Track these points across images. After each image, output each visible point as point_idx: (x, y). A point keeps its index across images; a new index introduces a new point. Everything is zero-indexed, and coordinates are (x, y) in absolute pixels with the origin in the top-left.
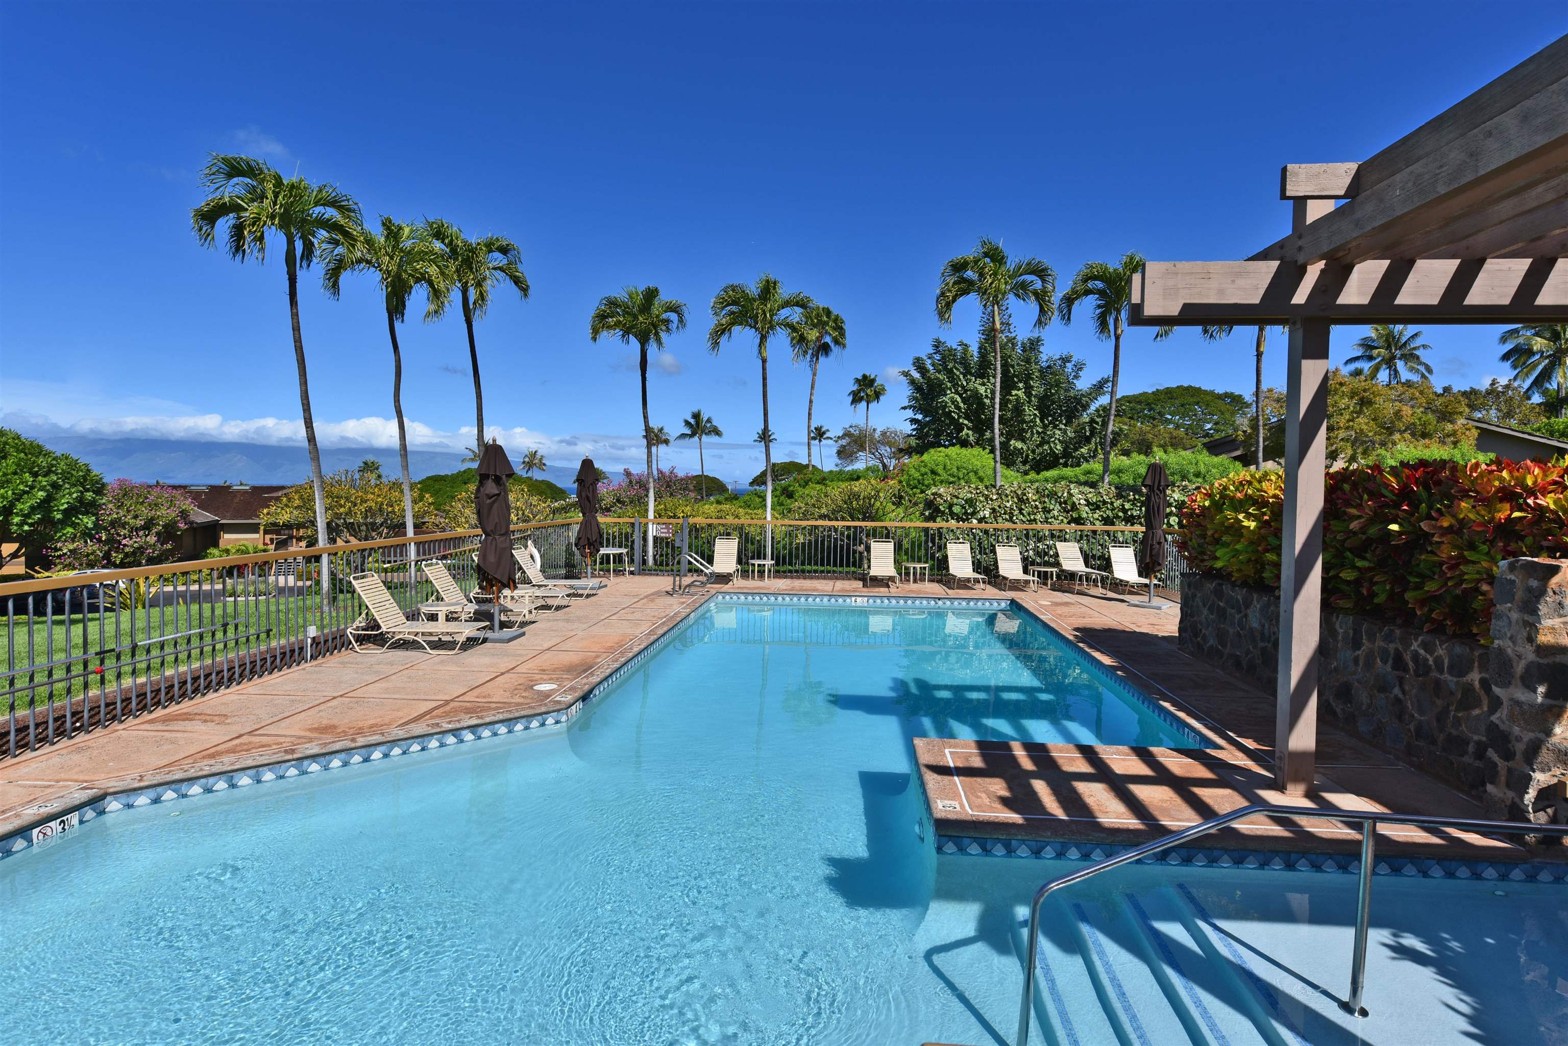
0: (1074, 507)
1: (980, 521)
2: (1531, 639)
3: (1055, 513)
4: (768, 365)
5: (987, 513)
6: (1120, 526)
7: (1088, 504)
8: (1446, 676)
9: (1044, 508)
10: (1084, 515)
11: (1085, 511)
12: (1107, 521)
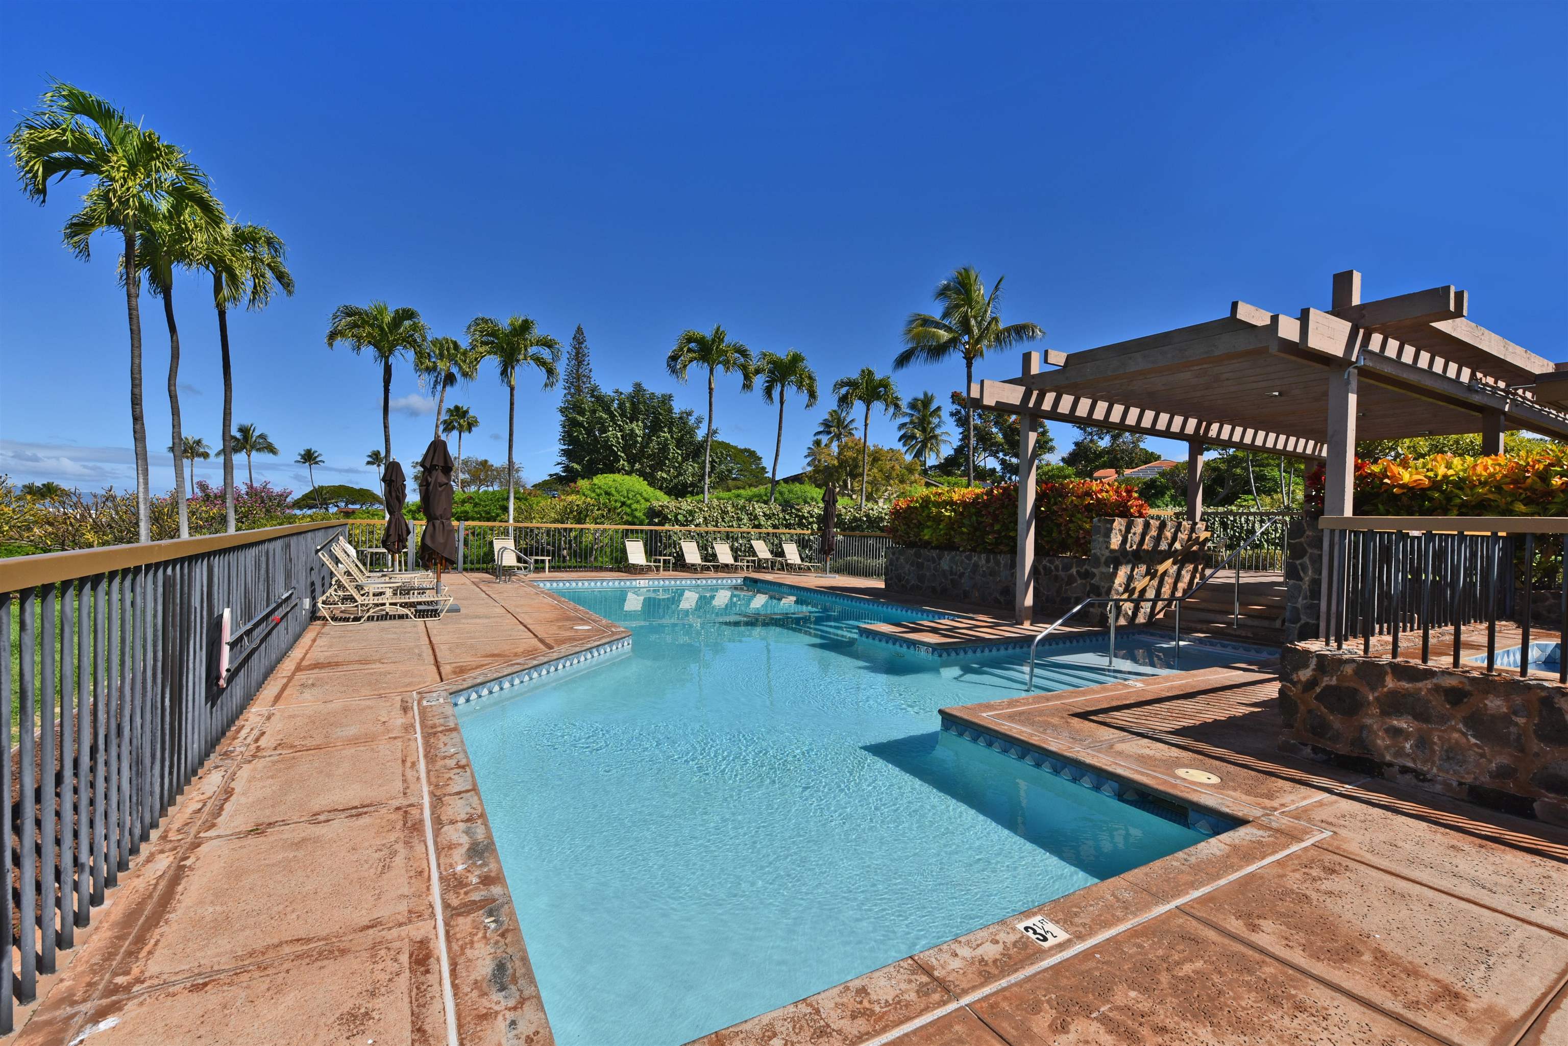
0: (756, 518)
1: (696, 526)
2: (1107, 548)
3: (745, 521)
4: (515, 392)
5: (701, 520)
6: (782, 530)
7: (765, 515)
8: (1061, 573)
9: (738, 518)
10: (762, 523)
11: (762, 520)
12: (775, 527)
